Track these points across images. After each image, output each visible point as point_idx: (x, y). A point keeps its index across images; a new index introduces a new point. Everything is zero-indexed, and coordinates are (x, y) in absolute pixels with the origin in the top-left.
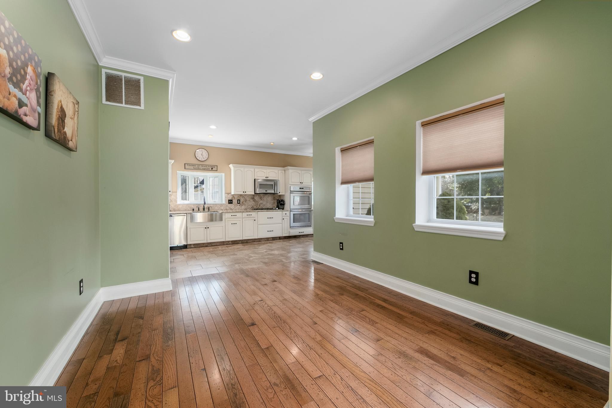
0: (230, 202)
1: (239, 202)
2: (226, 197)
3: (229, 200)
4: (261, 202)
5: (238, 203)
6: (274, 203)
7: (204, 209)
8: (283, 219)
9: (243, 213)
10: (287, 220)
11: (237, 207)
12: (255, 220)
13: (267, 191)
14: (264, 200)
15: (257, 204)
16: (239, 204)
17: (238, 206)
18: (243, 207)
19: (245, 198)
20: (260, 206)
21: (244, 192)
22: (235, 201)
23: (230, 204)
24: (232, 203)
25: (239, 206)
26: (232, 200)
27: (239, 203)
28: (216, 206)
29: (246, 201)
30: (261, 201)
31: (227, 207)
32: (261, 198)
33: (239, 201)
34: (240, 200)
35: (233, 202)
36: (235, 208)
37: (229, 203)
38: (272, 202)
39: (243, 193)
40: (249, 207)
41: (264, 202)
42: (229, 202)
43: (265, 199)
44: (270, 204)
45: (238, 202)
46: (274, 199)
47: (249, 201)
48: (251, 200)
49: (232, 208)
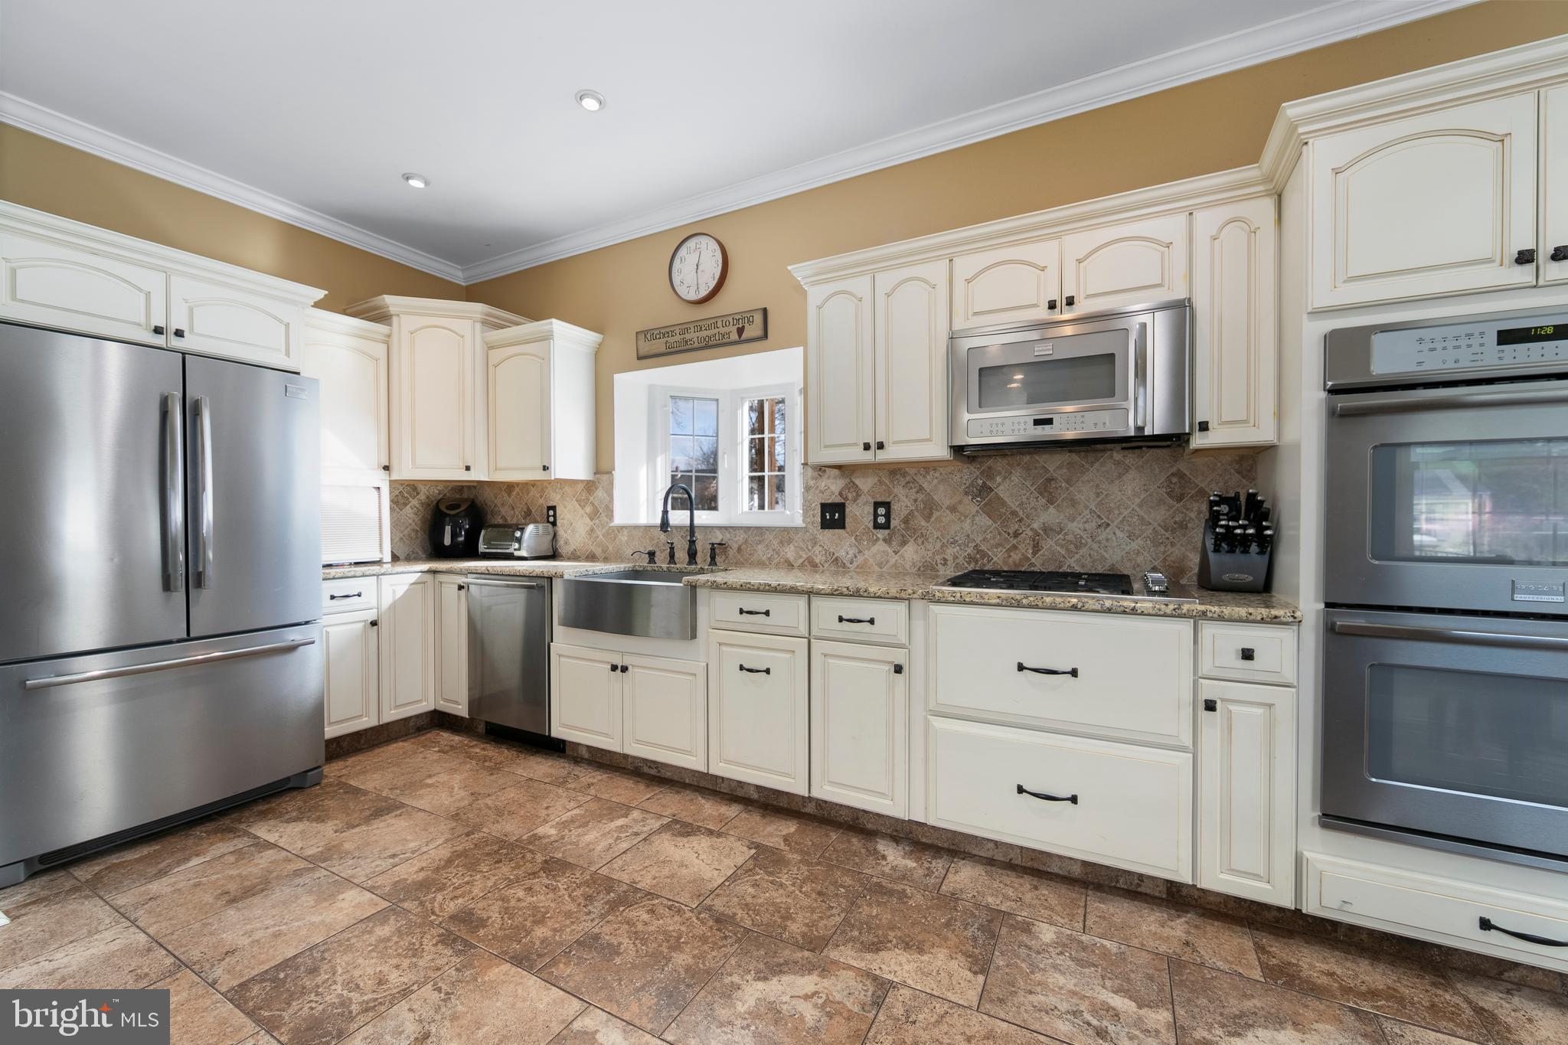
0: (833, 516)
1: (881, 520)
2: (807, 489)
3: (825, 507)
4: (1050, 516)
5: (877, 526)
6: (1182, 526)
7: (692, 555)
8: (1210, 706)
9: (817, 602)
10: (1271, 725)
11: (875, 549)
12: (898, 669)
13: (1049, 422)
14: (1073, 503)
15: (1016, 535)
16: (882, 534)
17: (879, 548)
18: (911, 553)
19: (921, 489)
20: (1036, 548)
21: (867, 447)
22: (859, 513)
23: (829, 533)
24: (843, 527)
25: (881, 546)
26: (840, 508)
27: (887, 526)
28: (760, 542)
29: (929, 508)
30: (1052, 510)
31: (817, 549)
32: (1047, 490)
33: (882, 511)
34: (887, 505)
35: (847, 520)
36: (860, 559)
37: (826, 524)
38: (1159, 515)
39: (868, 457)
40: (950, 552)
41: (1072, 519)
42: (823, 516)
43: (1084, 493)
44: (1131, 536)
45: (876, 515)
46: (1179, 490)
47: (953, 509)
48: (971, 506)
49: (841, 553)
